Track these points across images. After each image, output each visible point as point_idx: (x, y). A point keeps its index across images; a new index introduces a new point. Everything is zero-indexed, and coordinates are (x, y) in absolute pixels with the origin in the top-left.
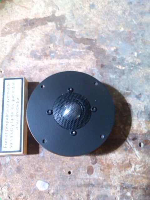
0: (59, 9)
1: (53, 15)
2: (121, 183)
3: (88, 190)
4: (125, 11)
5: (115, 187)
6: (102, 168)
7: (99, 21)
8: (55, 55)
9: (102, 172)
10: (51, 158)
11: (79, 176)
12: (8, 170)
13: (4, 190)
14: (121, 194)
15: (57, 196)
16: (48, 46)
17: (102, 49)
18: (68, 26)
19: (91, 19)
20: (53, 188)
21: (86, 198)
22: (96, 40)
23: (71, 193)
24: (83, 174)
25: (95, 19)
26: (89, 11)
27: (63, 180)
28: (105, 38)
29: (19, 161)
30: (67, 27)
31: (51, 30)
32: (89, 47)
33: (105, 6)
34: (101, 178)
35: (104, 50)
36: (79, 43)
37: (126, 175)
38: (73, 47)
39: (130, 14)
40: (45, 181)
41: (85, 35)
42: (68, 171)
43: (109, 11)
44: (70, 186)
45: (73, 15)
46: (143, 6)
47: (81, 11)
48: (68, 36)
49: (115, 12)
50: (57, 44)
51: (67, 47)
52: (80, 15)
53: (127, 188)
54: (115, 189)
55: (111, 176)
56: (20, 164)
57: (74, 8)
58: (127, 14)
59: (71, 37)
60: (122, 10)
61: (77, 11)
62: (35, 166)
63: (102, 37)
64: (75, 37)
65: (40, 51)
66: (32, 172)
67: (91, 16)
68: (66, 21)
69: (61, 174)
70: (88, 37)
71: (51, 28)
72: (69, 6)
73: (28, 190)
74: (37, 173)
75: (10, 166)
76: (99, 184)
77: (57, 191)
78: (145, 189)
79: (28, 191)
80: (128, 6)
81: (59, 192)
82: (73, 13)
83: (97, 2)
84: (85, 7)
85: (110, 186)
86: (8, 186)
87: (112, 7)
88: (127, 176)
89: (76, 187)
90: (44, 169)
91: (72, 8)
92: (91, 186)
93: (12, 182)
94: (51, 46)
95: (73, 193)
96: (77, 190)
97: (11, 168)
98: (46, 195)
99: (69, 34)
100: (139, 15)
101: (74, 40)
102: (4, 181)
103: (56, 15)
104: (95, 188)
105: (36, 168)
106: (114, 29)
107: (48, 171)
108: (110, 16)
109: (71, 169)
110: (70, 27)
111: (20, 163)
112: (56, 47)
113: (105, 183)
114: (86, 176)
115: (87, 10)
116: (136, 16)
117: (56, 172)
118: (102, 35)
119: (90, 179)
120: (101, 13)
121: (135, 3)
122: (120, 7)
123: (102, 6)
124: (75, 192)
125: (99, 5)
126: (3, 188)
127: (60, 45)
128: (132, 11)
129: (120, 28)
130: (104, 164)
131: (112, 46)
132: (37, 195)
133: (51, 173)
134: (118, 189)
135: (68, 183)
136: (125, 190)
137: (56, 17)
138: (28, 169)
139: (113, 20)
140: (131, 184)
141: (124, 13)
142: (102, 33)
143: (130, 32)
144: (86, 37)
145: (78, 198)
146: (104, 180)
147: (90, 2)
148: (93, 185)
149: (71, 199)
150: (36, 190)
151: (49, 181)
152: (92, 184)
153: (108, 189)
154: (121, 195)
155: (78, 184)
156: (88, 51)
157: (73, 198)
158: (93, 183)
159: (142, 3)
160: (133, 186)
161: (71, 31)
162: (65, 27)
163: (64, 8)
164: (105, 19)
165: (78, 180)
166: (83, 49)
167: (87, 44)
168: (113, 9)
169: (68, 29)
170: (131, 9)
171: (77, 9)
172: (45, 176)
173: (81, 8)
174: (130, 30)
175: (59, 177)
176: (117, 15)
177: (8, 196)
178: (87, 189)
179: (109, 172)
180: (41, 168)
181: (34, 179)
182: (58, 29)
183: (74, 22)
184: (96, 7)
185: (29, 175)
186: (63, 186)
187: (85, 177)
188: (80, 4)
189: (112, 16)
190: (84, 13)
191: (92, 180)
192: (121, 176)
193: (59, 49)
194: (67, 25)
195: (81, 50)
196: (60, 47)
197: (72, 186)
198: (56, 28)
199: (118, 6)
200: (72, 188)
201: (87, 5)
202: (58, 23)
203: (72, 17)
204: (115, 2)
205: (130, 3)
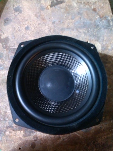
0: (3, 33)
4: (50, 29)
6: (41, 142)
8: (3, 67)
9: (41, 145)
10: (6, 140)
18: (11, 45)
26: (25, 32)
30: (10, 46)
33: (36, 27)
39: (54, 31)
42: (19, 148)
43: (39, 30)
45: (14, 37)
46: (63, 24)
47: (19, 33)
48: (12, 52)
49: (43, 31)
50: (4, 59)
52: (19, 36)
55: (47, 147)
57: (14, 31)
58: (52, 31)
60: (48, 29)
61: (17, 33)
67: (27, 36)
68: (9, 41)
69: (14, 150)
72: (11, 30)
80: (53, 25)
82: (14, 35)
83: (30, 24)
84: (22, 29)
87: (41, 28)
90: (3, 148)
91: (13, 31)
99: (12, 51)
100: (60, 31)
103: (2, 37)
107: (5, 150)
108: (40, 34)
109: (21, 146)
110: (12, 46)
112: (4, 61)
114: (31, 149)
115: (24, 31)
116: (58, 32)
120: (34, 33)
121: (57, 22)
122: (47, 27)
123: (34, 27)
125: (32, 27)
127: (6, 60)
128: (55, 29)
130: (42, 139)
137: (2, 39)
141: (50, 31)
147: (25, 25)
159: (62, 22)
161: (14, 48)
162: (9, 46)
163: (7, 32)
168: (42, 29)
169: (11, 47)
170: (55, 27)
171: (17, 31)
173: (19, 30)
176: (45, 33)
179: (46, 144)
182: (4, 48)
183: (15, 42)
184: (30, 28)
188: (19, 28)
189: (42, 34)
190: (22, 34)
193: (6, 63)
194: (10, 44)
196: (6, 61)
198: (2, 48)
199: (45, 26)
201: (24, 28)
202: (4, 44)
203: (13, 38)
204: (43, 23)
205: (54, 23)
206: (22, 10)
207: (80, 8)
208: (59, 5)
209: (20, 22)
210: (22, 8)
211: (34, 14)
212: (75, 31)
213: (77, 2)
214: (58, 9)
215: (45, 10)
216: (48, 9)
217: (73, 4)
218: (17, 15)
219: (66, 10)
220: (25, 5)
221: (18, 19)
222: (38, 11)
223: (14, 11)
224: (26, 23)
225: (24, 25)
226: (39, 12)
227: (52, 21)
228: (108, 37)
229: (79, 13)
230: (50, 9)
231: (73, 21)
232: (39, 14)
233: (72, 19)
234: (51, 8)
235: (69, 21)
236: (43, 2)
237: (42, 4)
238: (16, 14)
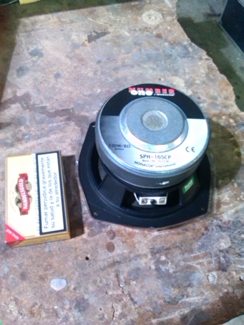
0: (19, 88)
1: (15, 96)
2: (151, 249)
3: (115, 270)
4: (96, 71)
5: (146, 255)
6: (124, 240)
7: (70, 89)
8: (30, 137)
9: (124, 244)
10: (59, 249)
11: (99, 257)
12: (10, 281)
13: (12, 306)
14: (155, 260)
15: (80, 290)
16: (18, 129)
17: (83, 116)
18: (36, 103)
19: (60, 89)
20: (72, 283)
21: (116, 279)
22: (72, 109)
23: (96, 281)
24: (103, 255)
25: (65, 88)
26: (55, 82)
27: (82, 269)
28: (83, 104)
29: (21, 267)
30: (35, 105)
31: (17, 112)
32: (67, 118)
33: (72, 72)
34: (126, 251)
35: (86, 116)
36: (55, 117)
37: (153, 238)
38: (49, 123)
39: (102, 73)
40: (61, 277)
41: (59, 107)
42: (85, 257)
43: (78, 76)
44: (93, 273)
45: (39, 90)
46: (115, 62)
47: (46, 85)
48: (39, 113)
49: (85, 75)
50: (29, 124)
51: (42, 125)
52: (46, 88)
53: (159, 251)
54: (146, 258)
55: (137, 245)
56: (23, 269)
57: (37, 83)
58: (99, 74)
59: (43, 113)
60: (93, 71)
61: (42, 85)
62: (42, 265)
63: (79, 104)
64: (48, 112)
65: (10, 138)
66: (40, 273)
67: (60, 86)
68: (32, 98)
69: (77, 263)
70: (63, 108)
71: (16, 110)
72: (31, 82)
73: (42, 295)
74: (47, 272)
75: (12, 276)
76: (125, 259)
77: (78, 283)
78: (180, 246)
79: (42, 297)
80: (98, 66)
81: (81, 285)
82: (38, 88)
83: (62, 70)
84: (49, 78)
85: (139, 256)
86: (16, 300)
87: (80, 71)
88: (155, 239)
89: (100, 271)
90: (55, 264)
92: (116, 264)
93: (20, 293)
94: (22, 128)
95: (99, 280)
96: (102, 274)
97: (13, 278)
98: (66, 294)
99: (40, 111)
100: (112, 72)
101: (47, 115)
102: (9, 296)
103: (18, 94)
104: (123, 265)
105: (44, 266)
106: (89, 92)
107: (60, 266)
108: (81, 81)
109: (88, 253)
110: (38, 103)
111: (23, 267)
112: (28, 128)
113: (132, 255)
114: (108, 254)
115: (53, 81)
116: (110, 73)
117: (70, 263)
118: (78, 102)
119: (113, 257)
120: (71, 80)
121: (104, 60)
122: (89, 69)
123: (68, 72)
124: (100, 278)
125: (65, 73)
126: (9, 306)
127: (33, 125)
128: (104, 70)
129: (97, 90)
130: (124, 234)
131: (93, 110)
132: (55, 298)
133: (65, 266)
134: (150, 256)
135: (88, 270)
136: (158, 255)
137: (19, 97)
138: (34, 272)
139: (86, 84)
140: (162, 245)
141: (95, 74)
142: (78, 100)
143: (109, 91)
144: (61, 108)
145: (106, 283)
146: (130, 252)
147: (54, 72)
148: (119, 262)
149: (98, 287)
150: (52, 292)
151: (65, 276)
152: (117, 262)
153: (138, 261)
154: (155, 262)
155: (102, 267)
156: (68, 122)
157: (101, 285)
158: (118, 259)
159: (112, 59)
160: (165, 248)
161: (41, 107)
162: (33, 105)
163: (25, 86)
164: (77, 85)
165: (99, 263)
166: (61, 121)
167: (64, 115)
168: (82, 73)
169: (36, 106)
170: (102, 67)
171: (41, 83)
172: (59, 272)
173: (45, 81)
174: (108, 89)
175: (76, 267)
176: (89, 78)
177: (19, 312)
178: (113, 269)
179: (133, 241)
180: (50, 266)
181: (46, 280)
182: (24, 108)
183: (42, 97)
184: (62, 75)
185: (38, 278)
186: (84, 275)
187: (107, 257)
188: (43, 77)
189: (83, 80)
190: (51, 85)
191: (116, 257)
192: (147, 241)
193: (33, 129)
194: (34, 102)
195: (60, 124)
197: (95, 273)
198: (22, 109)
199: (86, 69)
200: (96, 274)
201: (52, 76)
202: (23, 103)
203: (38, 92)
204: (82, 65)
205: (99, 62)
206: (43, 52)
207: (136, 37)
208: (102, 38)
209: (43, 69)
210: (42, 50)
211: (64, 55)
212: (136, 67)
213: (128, 30)
214: (102, 42)
215: (81, 48)
216: (86, 45)
217: (123, 33)
218: (36, 61)
219: (115, 42)
220: (47, 46)
221: (40, 66)
222: (69, 50)
223: (30, 57)
224: (54, 68)
225: (51, 72)
226: (72, 52)
227: (96, 61)
228: (191, 68)
229: (135, 44)
230: (88, 45)
231: (130, 55)
232: (72, 54)
233: (127, 53)
234: (91, 44)
235: (123, 56)
236: (74, 37)
237: (74, 40)
238: (34, 59)
